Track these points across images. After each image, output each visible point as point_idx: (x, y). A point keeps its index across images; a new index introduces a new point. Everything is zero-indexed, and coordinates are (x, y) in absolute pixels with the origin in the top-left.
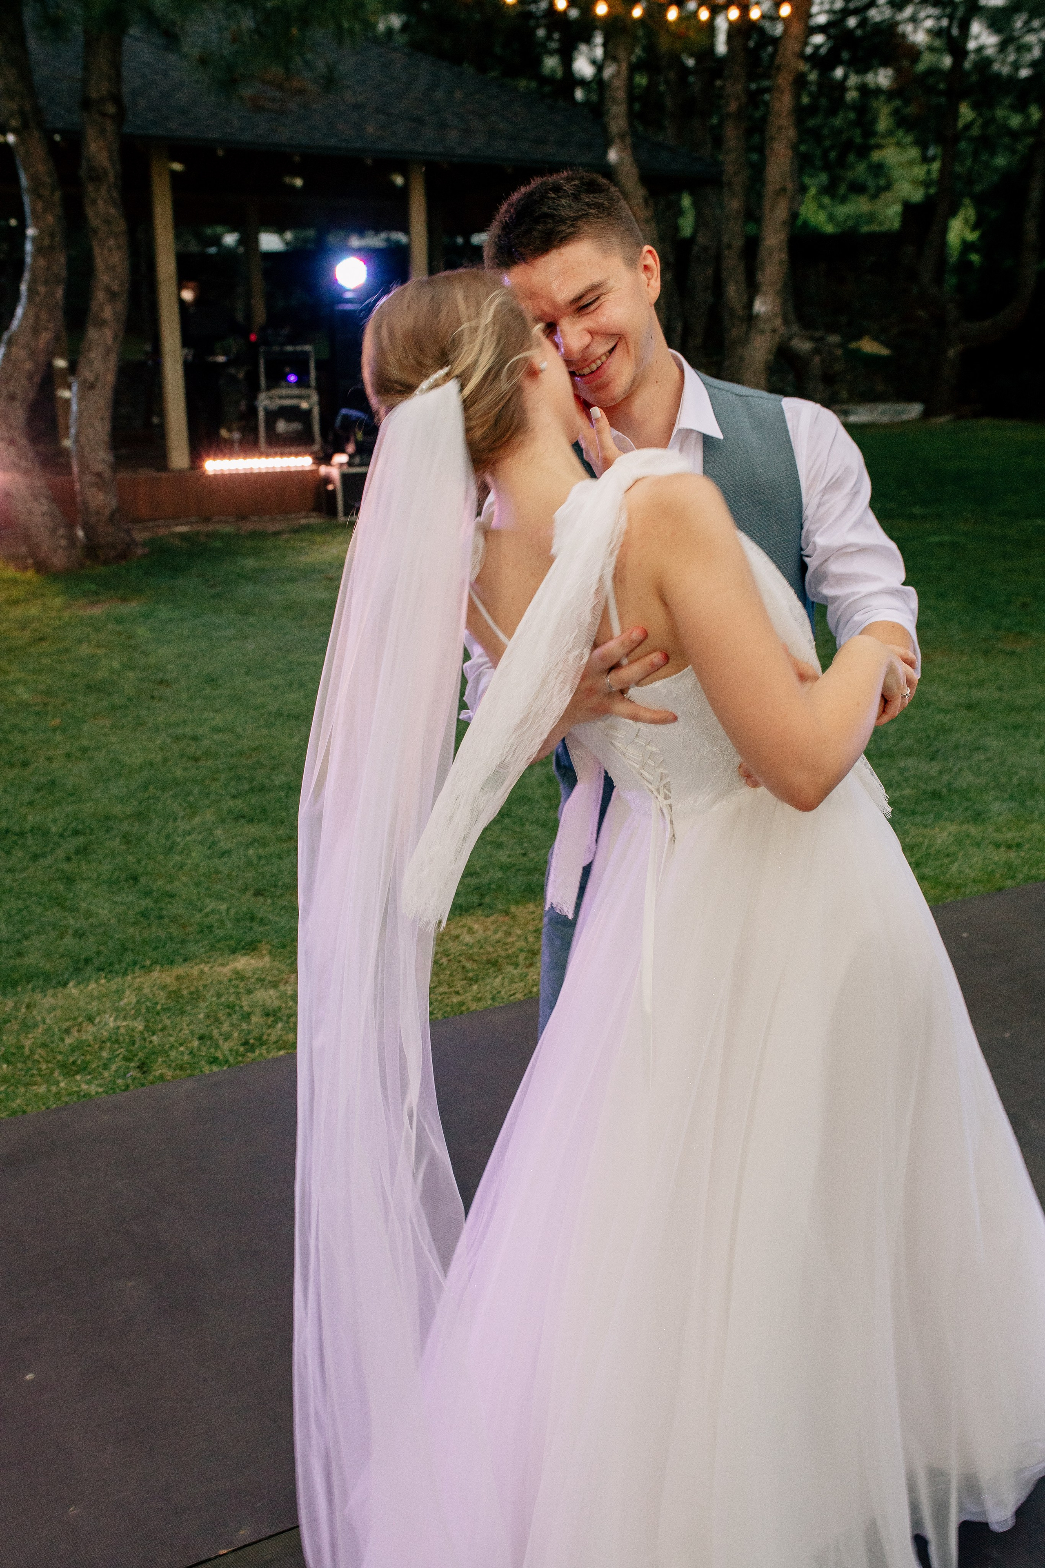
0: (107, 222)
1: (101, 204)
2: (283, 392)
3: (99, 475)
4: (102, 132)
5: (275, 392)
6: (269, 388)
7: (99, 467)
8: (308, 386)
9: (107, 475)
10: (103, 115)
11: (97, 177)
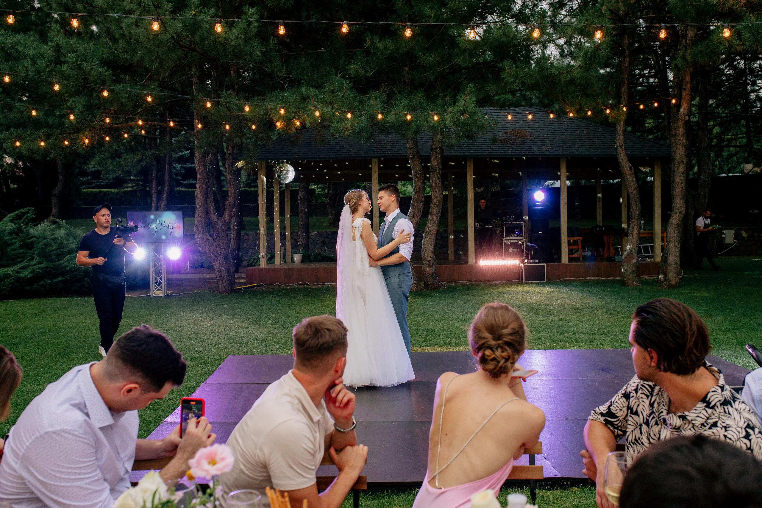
0: (435, 183)
1: (434, 178)
2: (511, 238)
3: (429, 261)
4: (436, 157)
5: (508, 238)
6: (506, 237)
7: (429, 259)
8: (522, 236)
9: (432, 262)
10: (436, 152)
11: (434, 171)
